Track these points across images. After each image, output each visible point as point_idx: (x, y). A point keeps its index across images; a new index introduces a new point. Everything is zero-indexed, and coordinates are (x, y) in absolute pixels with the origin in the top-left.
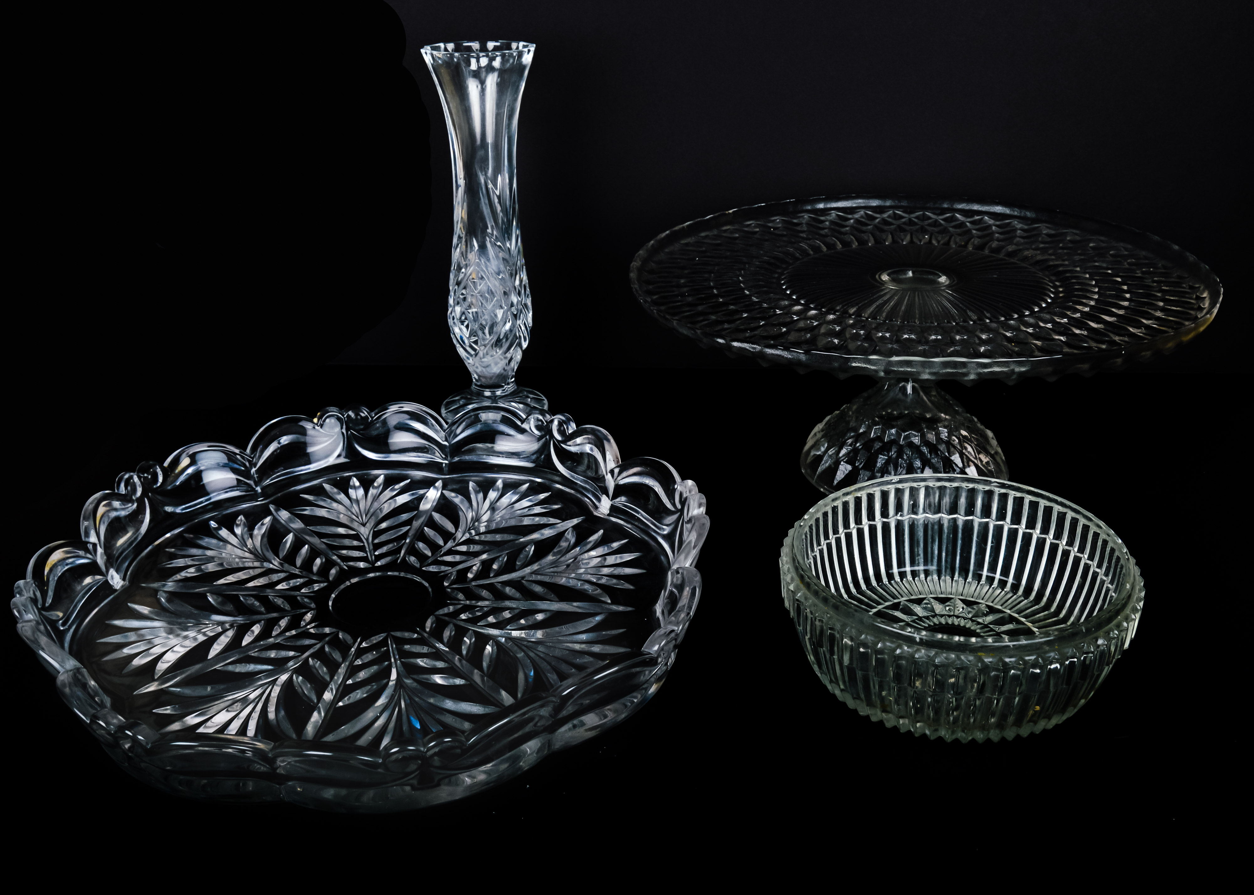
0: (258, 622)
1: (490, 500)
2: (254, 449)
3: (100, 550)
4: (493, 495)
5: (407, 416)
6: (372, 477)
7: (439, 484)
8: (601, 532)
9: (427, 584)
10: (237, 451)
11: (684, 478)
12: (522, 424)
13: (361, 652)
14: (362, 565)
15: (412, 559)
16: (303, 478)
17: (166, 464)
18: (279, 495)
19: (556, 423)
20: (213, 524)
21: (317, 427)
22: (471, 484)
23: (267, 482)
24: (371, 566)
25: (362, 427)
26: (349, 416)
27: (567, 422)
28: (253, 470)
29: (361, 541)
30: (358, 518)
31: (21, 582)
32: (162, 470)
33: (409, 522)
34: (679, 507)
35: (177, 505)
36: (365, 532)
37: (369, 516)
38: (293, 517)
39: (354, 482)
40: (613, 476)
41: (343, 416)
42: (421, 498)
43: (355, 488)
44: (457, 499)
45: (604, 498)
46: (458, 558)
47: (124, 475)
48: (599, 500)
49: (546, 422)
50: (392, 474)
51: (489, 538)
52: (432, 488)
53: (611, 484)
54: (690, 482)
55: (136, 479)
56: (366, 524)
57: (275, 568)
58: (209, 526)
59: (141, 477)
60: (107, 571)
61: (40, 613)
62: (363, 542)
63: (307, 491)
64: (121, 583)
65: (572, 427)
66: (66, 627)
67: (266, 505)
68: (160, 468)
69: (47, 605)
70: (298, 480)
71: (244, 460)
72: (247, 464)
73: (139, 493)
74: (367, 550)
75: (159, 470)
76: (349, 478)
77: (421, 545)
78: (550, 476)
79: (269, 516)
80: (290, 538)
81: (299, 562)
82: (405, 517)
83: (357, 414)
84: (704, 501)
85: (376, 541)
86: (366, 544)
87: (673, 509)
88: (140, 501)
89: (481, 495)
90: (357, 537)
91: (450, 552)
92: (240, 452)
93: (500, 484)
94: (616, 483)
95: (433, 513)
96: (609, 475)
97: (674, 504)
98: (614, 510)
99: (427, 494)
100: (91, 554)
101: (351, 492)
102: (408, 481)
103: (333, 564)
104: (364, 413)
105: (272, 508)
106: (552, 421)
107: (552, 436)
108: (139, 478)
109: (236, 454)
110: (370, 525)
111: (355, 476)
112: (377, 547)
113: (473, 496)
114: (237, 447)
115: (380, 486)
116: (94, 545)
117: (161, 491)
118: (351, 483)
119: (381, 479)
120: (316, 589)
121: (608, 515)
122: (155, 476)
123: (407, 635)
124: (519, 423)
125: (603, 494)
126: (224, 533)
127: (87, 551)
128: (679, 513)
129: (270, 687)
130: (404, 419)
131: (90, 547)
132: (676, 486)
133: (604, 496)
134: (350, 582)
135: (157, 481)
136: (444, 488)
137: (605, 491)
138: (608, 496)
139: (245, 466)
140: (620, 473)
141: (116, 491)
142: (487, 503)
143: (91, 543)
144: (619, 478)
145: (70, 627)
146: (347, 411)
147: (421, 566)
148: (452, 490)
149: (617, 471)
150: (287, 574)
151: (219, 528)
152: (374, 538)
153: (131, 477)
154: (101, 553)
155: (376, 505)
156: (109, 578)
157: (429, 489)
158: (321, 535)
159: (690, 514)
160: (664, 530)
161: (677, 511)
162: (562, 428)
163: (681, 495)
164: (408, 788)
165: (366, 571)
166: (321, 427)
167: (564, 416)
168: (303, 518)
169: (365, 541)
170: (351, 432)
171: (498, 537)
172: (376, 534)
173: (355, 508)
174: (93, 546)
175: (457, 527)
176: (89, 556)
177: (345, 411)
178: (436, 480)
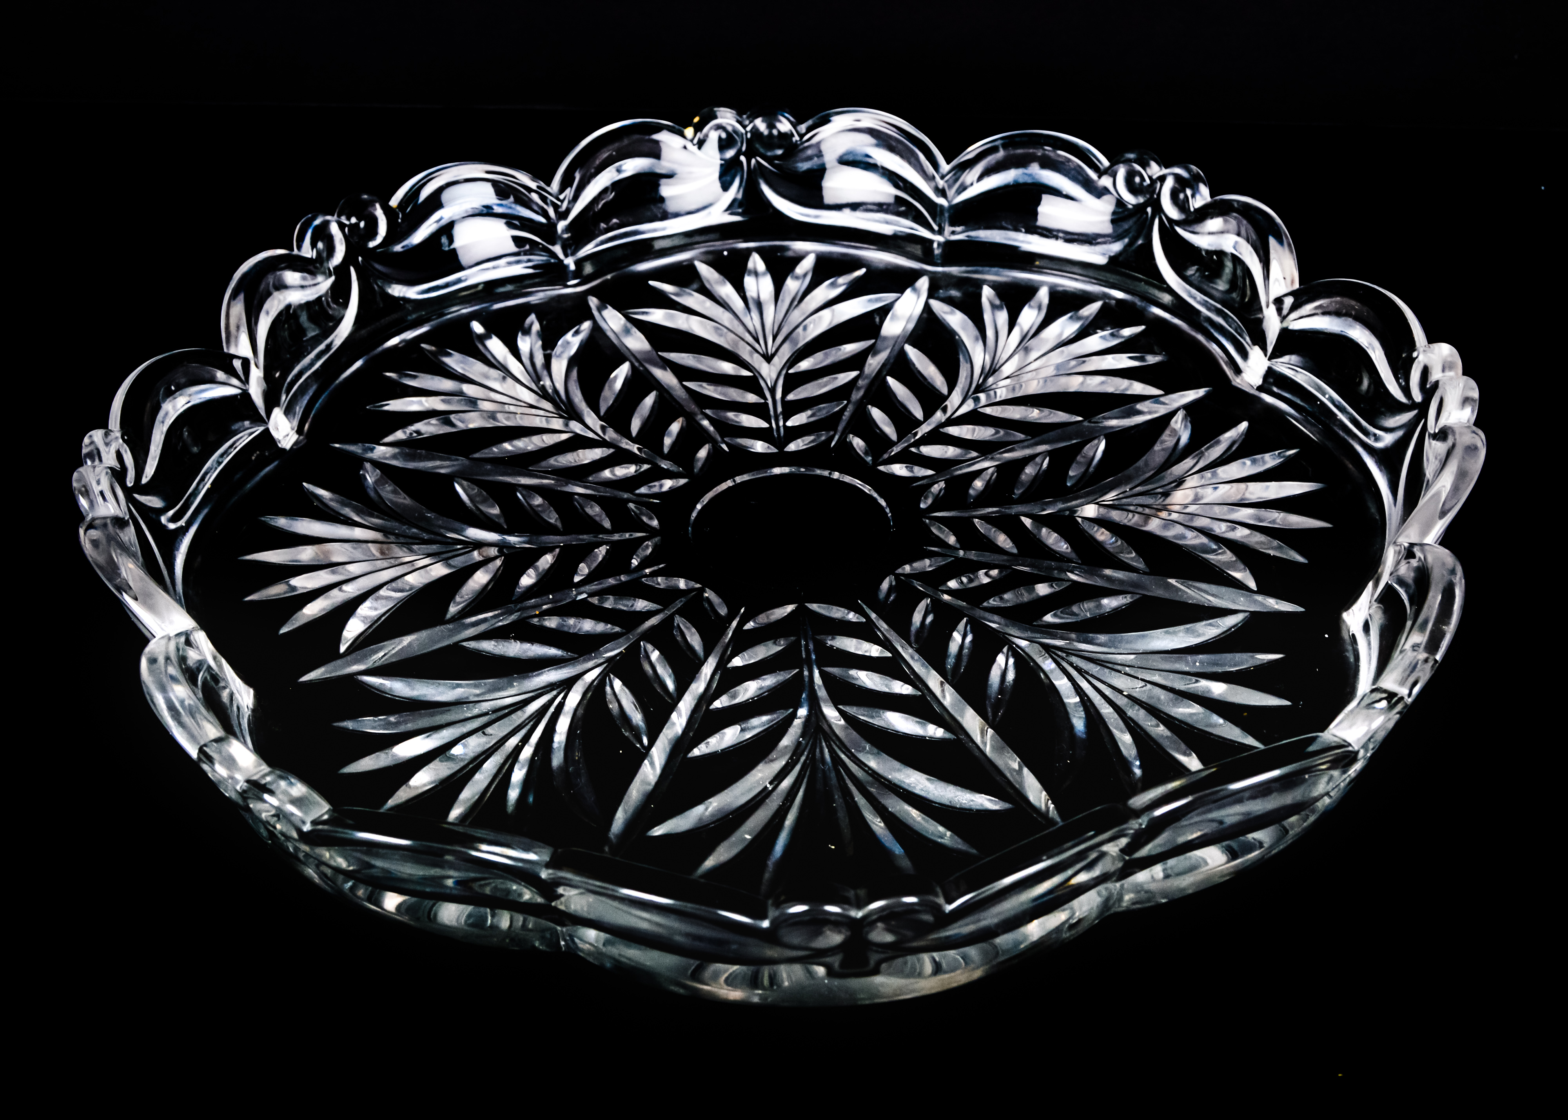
0: (550, 550)
1: (1022, 330)
2: (566, 183)
3: (256, 374)
4: (1029, 317)
5: (868, 139)
6: (790, 254)
7: (923, 283)
8: (1244, 425)
9: (883, 503)
10: (533, 185)
11: (1432, 339)
12: (1100, 177)
13: (744, 641)
14: (759, 446)
15: (858, 443)
16: (658, 245)
17: (394, 202)
18: (609, 277)
19: (1170, 183)
20: (477, 327)
21: (689, 145)
22: (987, 292)
23: (589, 249)
24: (774, 450)
25: (779, 152)
26: (755, 131)
27: (1191, 183)
28: (561, 225)
29: (759, 392)
30: (757, 341)
31: (97, 435)
32: (385, 213)
33: (857, 362)
34: (1418, 397)
35: (411, 283)
36: (769, 372)
37: (780, 339)
38: (629, 325)
39: (755, 263)
40: (1279, 310)
41: (744, 127)
42: (885, 311)
43: (756, 274)
44: (956, 320)
45: (1255, 352)
46: (951, 452)
47: (314, 218)
48: (1245, 355)
49: (1150, 178)
50: (831, 253)
51: (1015, 413)
52: (908, 291)
53: (1272, 325)
54: (1445, 350)
55: (334, 229)
56: (773, 355)
57: (591, 435)
58: (470, 331)
59: (345, 225)
60: (269, 413)
61: (130, 499)
62: (765, 398)
63: (661, 274)
64: (294, 437)
65: (1202, 197)
66: (182, 523)
67: (582, 298)
68: (382, 208)
69: (144, 481)
70: (646, 249)
71: (546, 203)
72: (551, 212)
73: (338, 258)
74: (772, 413)
75: (379, 212)
76: (748, 252)
77: (876, 414)
78: (1143, 287)
79: (586, 320)
80: (622, 372)
81: (636, 425)
82: (850, 348)
83: (771, 126)
84: (1475, 394)
85: (791, 397)
86: (770, 401)
87: (1402, 399)
88: (341, 273)
89: (1003, 316)
90: (752, 384)
91: (937, 437)
92: (538, 187)
93: (1043, 295)
94: (1285, 325)
95: (908, 348)
96: (1273, 308)
97: (1406, 391)
98: (1272, 379)
99: (897, 305)
100: (237, 377)
101: (749, 282)
102: (863, 271)
103: (703, 437)
104: (784, 126)
105: (593, 302)
106: (1162, 179)
107: (1158, 209)
108: (342, 226)
109: (530, 190)
110: (779, 361)
111: (758, 250)
112: (792, 409)
113: (987, 317)
114: (535, 177)
115: (805, 275)
116: (246, 362)
117: (384, 253)
118: (750, 265)
119: (807, 264)
120: (666, 488)
121: (1260, 389)
122: (373, 223)
123: (837, 613)
124: (1093, 175)
125: (1254, 344)
126: (496, 346)
127: (232, 372)
128: (1414, 412)
129: (562, 695)
130: (865, 145)
131: (237, 364)
132: (1415, 354)
133: (1257, 348)
134: (734, 481)
135: (374, 234)
136: (932, 294)
137: (1260, 339)
138: (1264, 349)
139: (545, 214)
140: (1294, 308)
141: (296, 252)
142: (1016, 334)
143: (238, 357)
144: (1293, 316)
145: (189, 523)
146: (752, 118)
147: (877, 462)
148: (949, 301)
149: (1289, 301)
150: (612, 451)
151: (487, 336)
152: (786, 391)
153: (326, 224)
154: (259, 378)
155: (796, 316)
156: (271, 426)
157: (902, 292)
158: (683, 373)
159: (1443, 422)
160: (1377, 438)
161: (1413, 406)
162: (1182, 196)
163: (1425, 372)
164: (820, 970)
165: (766, 460)
166: (700, 148)
167: (1189, 171)
168: (649, 330)
169: (768, 394)
170: (757, 161)
171: (1034, 414)
172: (793, 381)
173: (753, 321)
174: (242, 364)
175: (952, 383)
176: (235, 381)
177: (748, 118)
178: (918, 274)
